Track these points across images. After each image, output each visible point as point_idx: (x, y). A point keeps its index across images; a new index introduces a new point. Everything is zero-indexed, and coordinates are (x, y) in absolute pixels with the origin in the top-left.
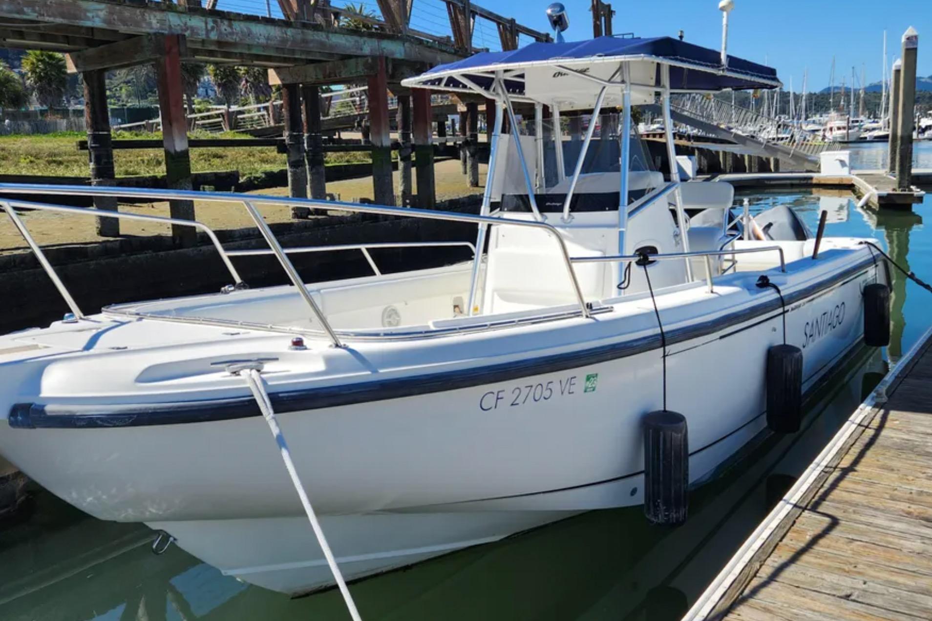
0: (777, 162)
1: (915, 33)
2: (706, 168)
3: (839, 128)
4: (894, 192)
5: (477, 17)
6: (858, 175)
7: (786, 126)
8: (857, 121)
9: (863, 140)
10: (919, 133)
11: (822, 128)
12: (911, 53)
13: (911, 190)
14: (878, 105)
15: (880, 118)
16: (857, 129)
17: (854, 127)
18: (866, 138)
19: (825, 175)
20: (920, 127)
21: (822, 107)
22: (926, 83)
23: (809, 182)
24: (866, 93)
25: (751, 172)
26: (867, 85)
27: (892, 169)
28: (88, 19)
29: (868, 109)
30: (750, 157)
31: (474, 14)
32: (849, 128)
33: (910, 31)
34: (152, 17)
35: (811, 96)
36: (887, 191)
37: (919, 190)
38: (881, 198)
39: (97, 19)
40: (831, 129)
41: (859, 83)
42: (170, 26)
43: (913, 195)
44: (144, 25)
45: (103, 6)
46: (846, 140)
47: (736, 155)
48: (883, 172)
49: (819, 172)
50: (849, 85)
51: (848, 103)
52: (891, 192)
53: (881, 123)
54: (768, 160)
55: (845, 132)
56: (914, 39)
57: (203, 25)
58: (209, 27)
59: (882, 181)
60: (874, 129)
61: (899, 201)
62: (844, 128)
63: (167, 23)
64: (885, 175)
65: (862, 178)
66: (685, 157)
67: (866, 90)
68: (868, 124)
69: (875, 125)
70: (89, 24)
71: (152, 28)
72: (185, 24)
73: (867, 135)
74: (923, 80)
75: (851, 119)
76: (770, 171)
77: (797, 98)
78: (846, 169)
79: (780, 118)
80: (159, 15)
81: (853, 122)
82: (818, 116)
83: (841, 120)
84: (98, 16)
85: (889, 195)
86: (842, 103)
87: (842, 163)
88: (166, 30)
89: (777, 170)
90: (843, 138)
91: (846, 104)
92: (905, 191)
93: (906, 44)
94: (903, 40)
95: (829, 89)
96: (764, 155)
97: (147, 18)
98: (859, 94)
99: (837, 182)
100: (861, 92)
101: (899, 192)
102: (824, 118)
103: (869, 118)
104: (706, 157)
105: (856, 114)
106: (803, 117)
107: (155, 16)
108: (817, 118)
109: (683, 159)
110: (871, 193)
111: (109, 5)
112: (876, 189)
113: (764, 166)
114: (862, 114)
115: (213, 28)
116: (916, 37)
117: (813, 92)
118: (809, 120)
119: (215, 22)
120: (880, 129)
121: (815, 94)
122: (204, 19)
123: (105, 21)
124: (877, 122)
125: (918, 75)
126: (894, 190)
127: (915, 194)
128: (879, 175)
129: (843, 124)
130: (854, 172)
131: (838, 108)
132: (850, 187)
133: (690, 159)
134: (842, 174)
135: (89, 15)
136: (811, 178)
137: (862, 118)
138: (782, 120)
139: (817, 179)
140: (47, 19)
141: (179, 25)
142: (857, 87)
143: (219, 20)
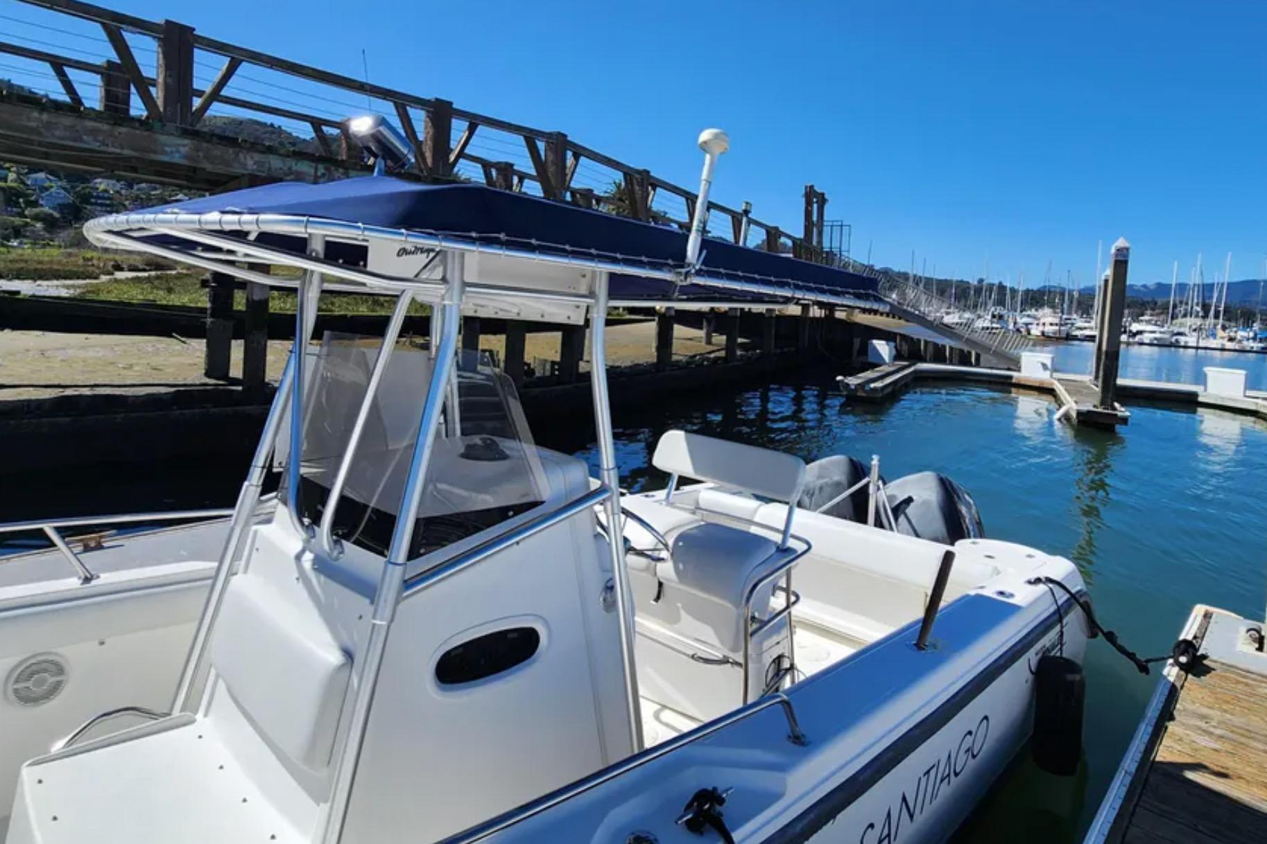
0: (978, 357)
1: (1127, 245)
2: (906, 355)
3: (1051, 324)
4: (1095, 410)
5: (659, 190)
6: (1059, 380)
7: (1001, 317)
8: (1070, 319)
9: (1075, 338)
10: (1129, 336)
11: (1036, 322)
12: (1121, 265)
13: (1114, 409)
14: (1092, 306)
15: (1092, 318)
16: (1069, 326)
17: (1067, 324)
18: (1076, 336)
19: (1027, 375)
20: (1130, 331)
21: (1038, 302)
22: (1139, 291)
23: (1009, 381)
24: (1080, 294)
25: (951, 363)
26: (1082, 286)
27: (1097, 378)
28: (165, 153)
29: (1081, 309)
30: (951, 348)
31: (654, 187)
32: (1061, 325)
33: (1121, 243)
34: (248, 158)
35: (1027, 292)
36: (1087, 407)
37: (1123, 409)
38: (1079, 413)
39: (177, 155)
40: (1044, 324)
41: (1075, 283)
42: (270, 169)
43: (1116, 415)
44: (236, 165)
45: (186, 142)
46: (1058, 335)
47: (938, 345)
48: (1088, 378)
49: (1019, 370)
50: (1063, 285)
51: (1063, 301)
52: (1092, 409)
53: (1093, 324)
54: (970, 353)
55: (1057, 328)
56: (1125, 251)
57: (312, 171)
58: (319, 174)
59: (1085, 391)
60: (1085, 328)
61: (1100, 420)
62: (1056, 325)
63: (267, 165)
64: (1088, 384)
65: (1062, 385)
66: (883, 342)
67: (1080, 292)
68: (1080, 323)
69: (1086, 325)
70: (166, 158)
71: (246, 169)
72: (290, 169)
73: (1078, 333)
74: (1136, 288)
75: (1065, 316)
76: (970, 365)
77: (1013, 291)
78: (1048, 373)
79: (996, 309)
80: (257, 157)
81: (1066, 319)
82: (1033, 310)
83: (1054, 317)
84: (178, 152)
85: (1089, 412)
86: (1057, 301)
87: (1045, 366)
88: (264, 172)
89: (978, 364)
90: (1055, 333)
91: (1060, 303)
92: (1108, 409)
93: (1116, 255)
94: (1113, 251)
95: (1045, 287)
96: (966, 349)
97: (242, 160)
98: (1073, 296)
99: (1037, 384)
100: (1075, 293)
101: (1100, 410)
102: (1040, 313)
103: (1082, 317)
104: (906, 342)
105: (1070, 313)
106: (1019, 310)
107: (252, 158)
108: (1033, 312)
109: (883, 345)
110: (1071, 405)
111: (195, 141)
112: (1076, 402)
113: (964, 359)
114: (1076, 312)
115: (323, 175)
116: (1127, 249)
117: (1030, 288)
118: (1024, 313)
119: (326, 169)
120: (1091, 328)
121: (1032, 290)
122: (314, 165)
123: (186, 157)
124: (1089, 322)
125: (1128, 283)
126: (1095, 406)
127: (1119, 414)
128: (1081, 382)
129: (1057, 321)
130: (1056, 375)
131: (1053, 307)
132: (1050, 392)
133: (888, 344)
134: (1043, 377)
135: (167, 149)
136: (1011, 377)
137: (1075, 316)
138: (998, 311)
139: (1017, 379)
140: (111, 149)
141: (281, 168)
142: (1071, 287)
143: (333, 168)
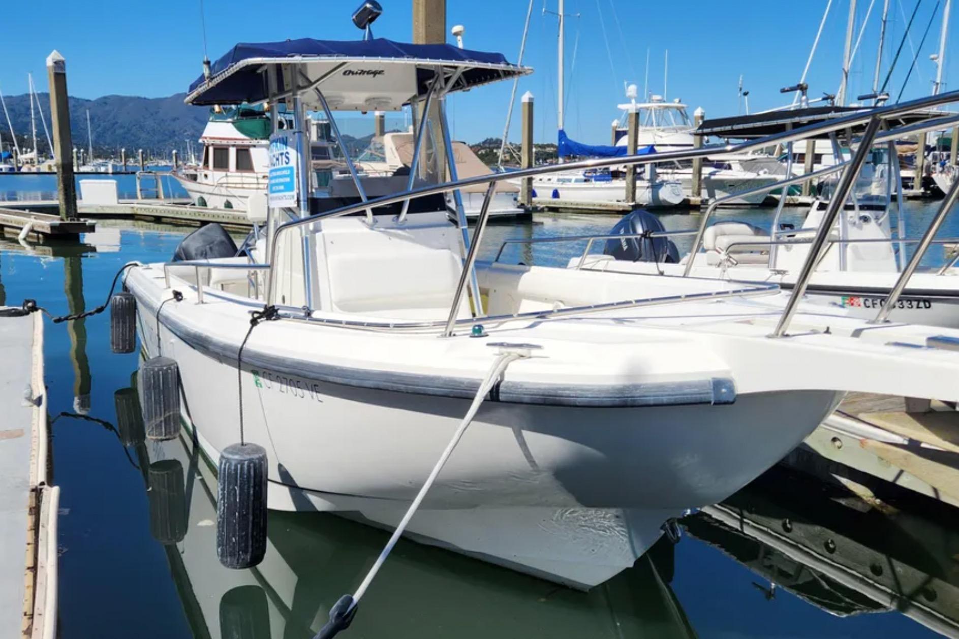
4: (64, 222)
12: (60, 78)
33: (56, 55)
43: (84, 224)
52: (61, 222)
56: (61, 64)
85: (61, 225)
116: (63, 62)
127: (87, 223)
